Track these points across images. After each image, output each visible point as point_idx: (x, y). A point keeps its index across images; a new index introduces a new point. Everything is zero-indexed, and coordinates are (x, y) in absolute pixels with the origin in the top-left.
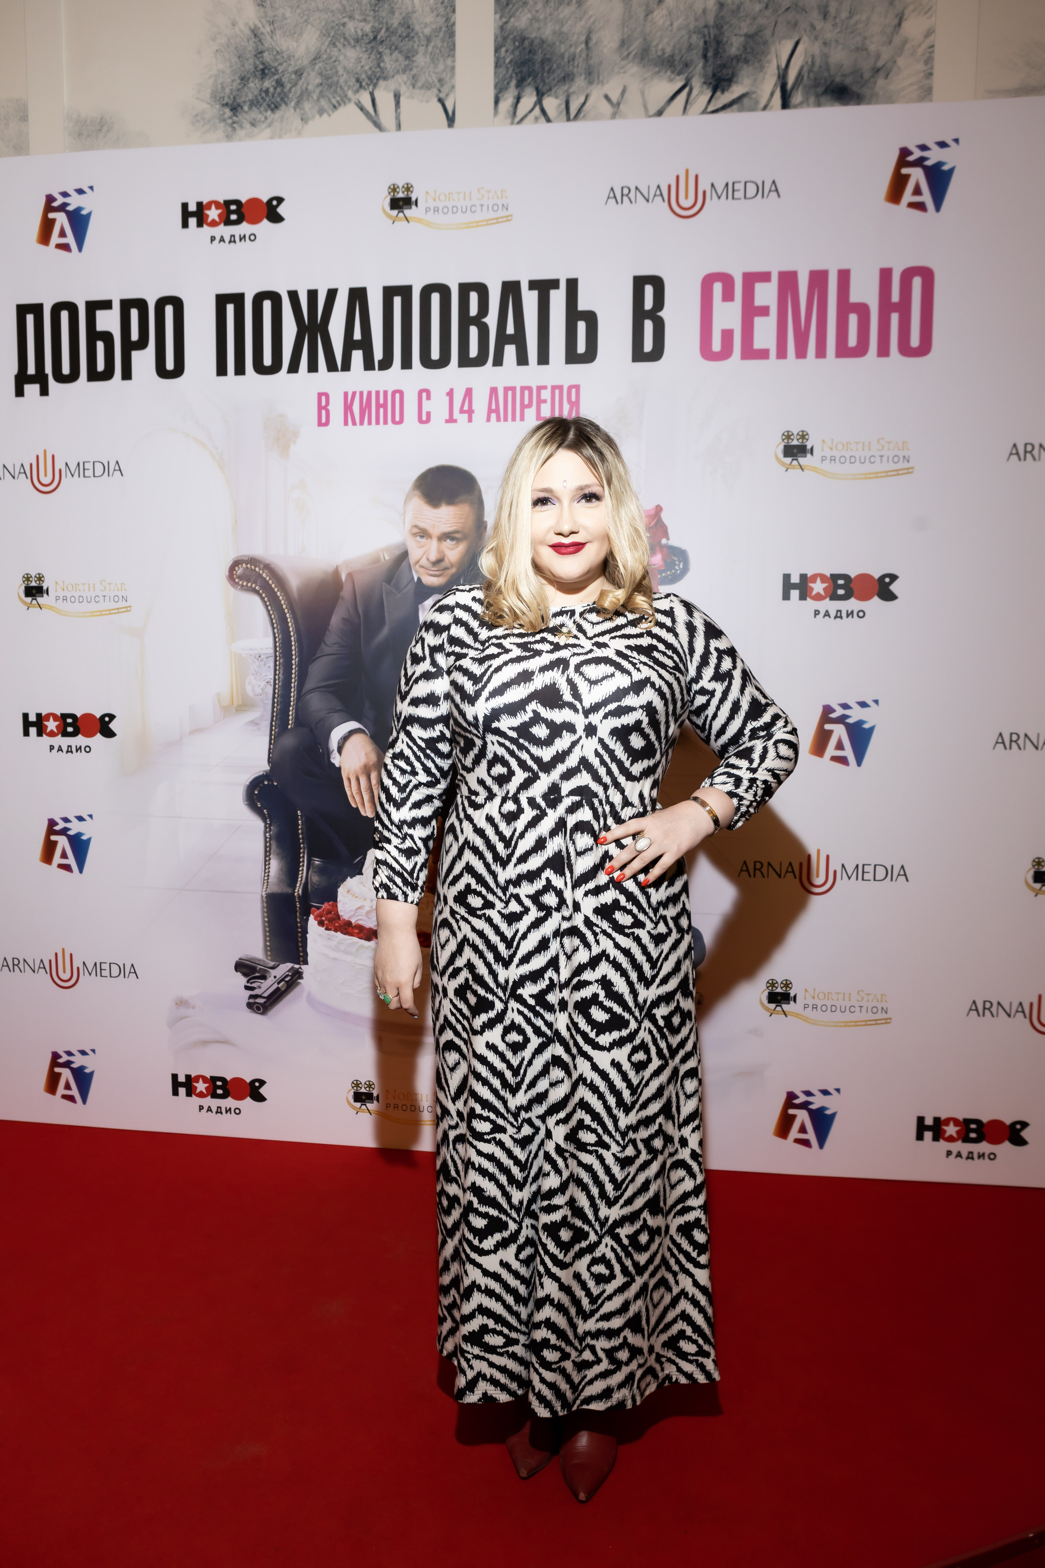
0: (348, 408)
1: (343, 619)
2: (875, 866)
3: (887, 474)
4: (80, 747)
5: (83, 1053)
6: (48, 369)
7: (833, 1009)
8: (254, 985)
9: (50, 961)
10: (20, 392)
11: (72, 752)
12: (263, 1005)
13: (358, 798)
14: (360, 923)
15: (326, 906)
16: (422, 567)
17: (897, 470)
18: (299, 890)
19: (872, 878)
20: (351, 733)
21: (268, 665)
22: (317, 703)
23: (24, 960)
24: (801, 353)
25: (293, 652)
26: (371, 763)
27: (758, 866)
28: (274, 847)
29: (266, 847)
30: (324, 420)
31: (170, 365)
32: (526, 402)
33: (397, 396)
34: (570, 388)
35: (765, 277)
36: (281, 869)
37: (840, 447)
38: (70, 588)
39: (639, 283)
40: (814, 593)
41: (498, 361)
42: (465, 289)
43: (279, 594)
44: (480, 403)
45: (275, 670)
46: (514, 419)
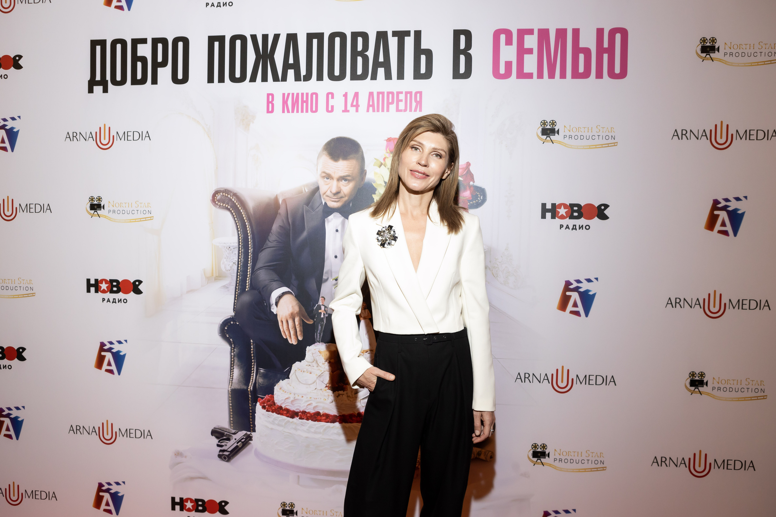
0: (285, 102)
1: (280, 226)
2: (596, 376)
3: (602, 146)
4: (121, 300)
5: (118, 484)
6: (108, 77)
7: (572, 461)
8: (222, 444)
9: (99, 428)
10: (91, 91)
11: (115, 302)
12: (228, 456)
13: (287, 333)
14: (287, 407)
15: (267, 397)
16: (327, 196)
17: (608, 144)
18: (251, 387)
19: (595, 384)
20: (284, 294)
21: (234, 253)
22: (263, 276)
23: (83, 427)
24: (552, 75)
25: (250, 246)
26: (295, 312)
27: (527, 376)
28: (236, 361)
29: (231, 361)
30: (270, 110)
31: (180, 76)
32: (390, 101)
33: (314, 96)
34: (416, 93)
35: (530, 32)
36: (240, 375)
37: (574, 130)
38: (117, 205)
39: (457, 33)
40: (560, 215)
41: (374, 77)
42: (355, 35)
43: (241, 211)
44: (363, 101)
45: (239, 256)
46: (383, 111)
